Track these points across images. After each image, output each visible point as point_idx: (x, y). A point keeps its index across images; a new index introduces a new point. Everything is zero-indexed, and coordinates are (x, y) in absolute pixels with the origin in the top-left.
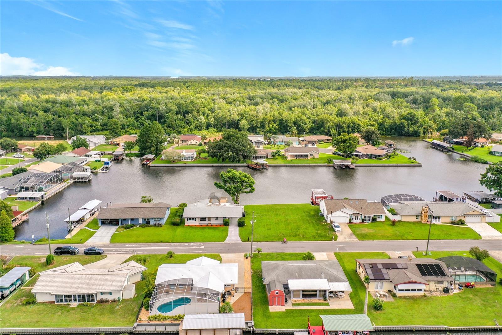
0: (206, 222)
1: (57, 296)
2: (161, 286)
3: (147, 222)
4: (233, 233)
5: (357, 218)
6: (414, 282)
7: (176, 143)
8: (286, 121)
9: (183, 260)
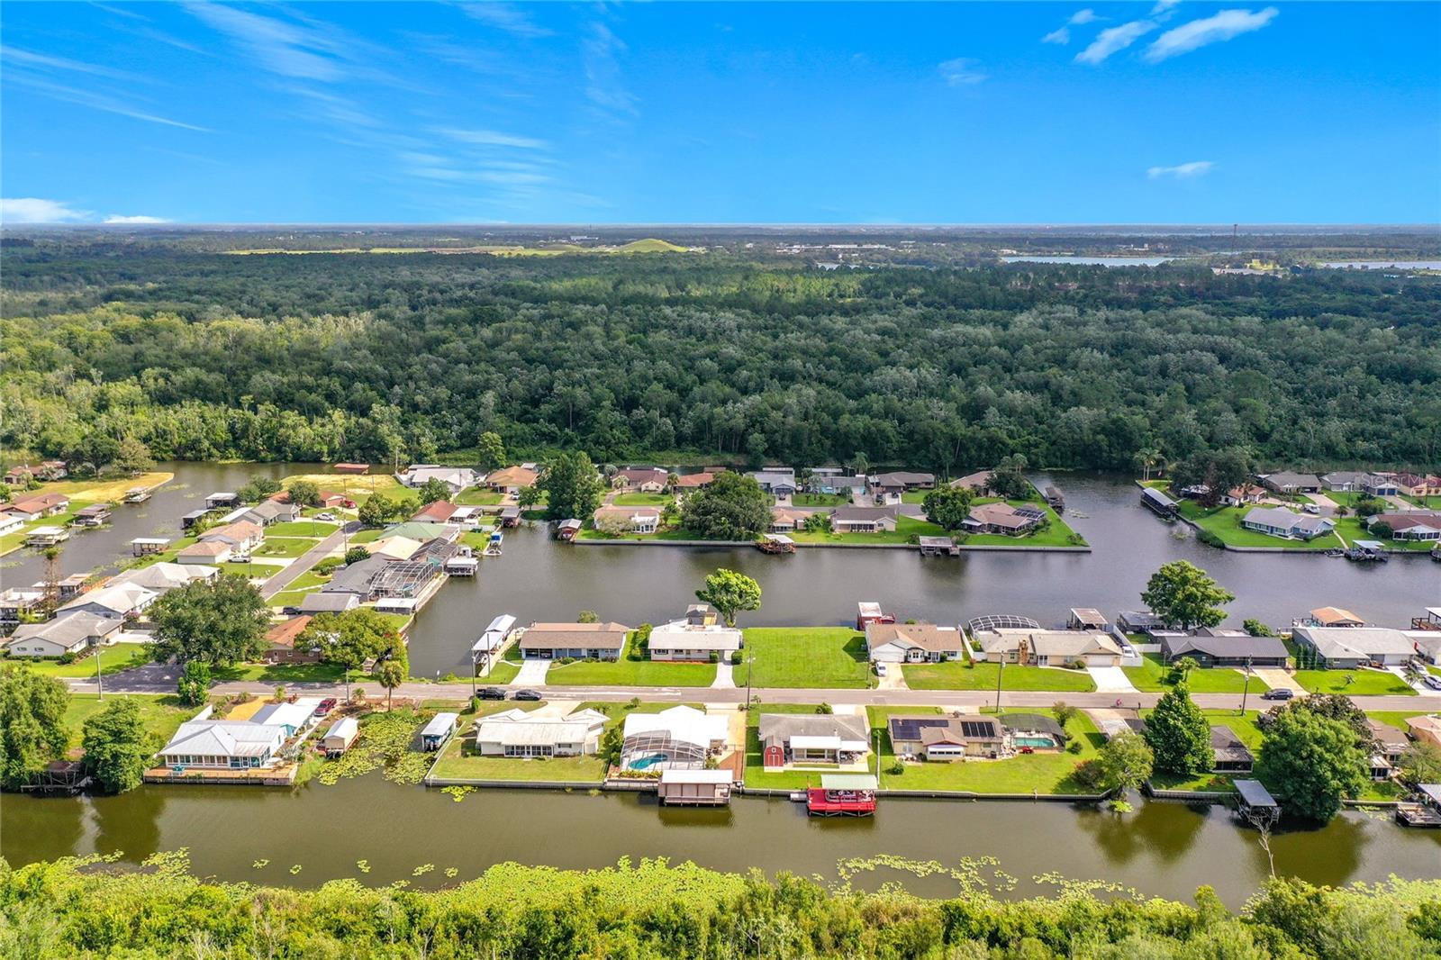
0: (683, 656)
1: (507, 747)
2: (631, 740)
3: (594, 654)
4: (724, 676)
5: (916, 656)
6: (949, 743)
7: (616, 486)
8: (847, 434)
9: (656, 708)
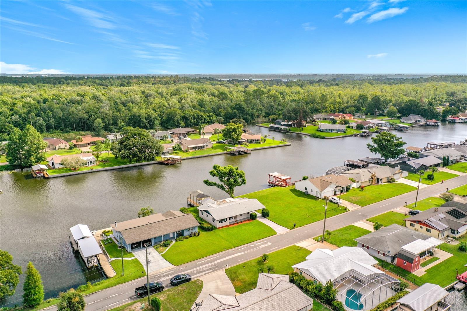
0: (233, 220)
3: (179, 234)
4: (271, 224)
6: (464, 225)
8: (139, 116)
